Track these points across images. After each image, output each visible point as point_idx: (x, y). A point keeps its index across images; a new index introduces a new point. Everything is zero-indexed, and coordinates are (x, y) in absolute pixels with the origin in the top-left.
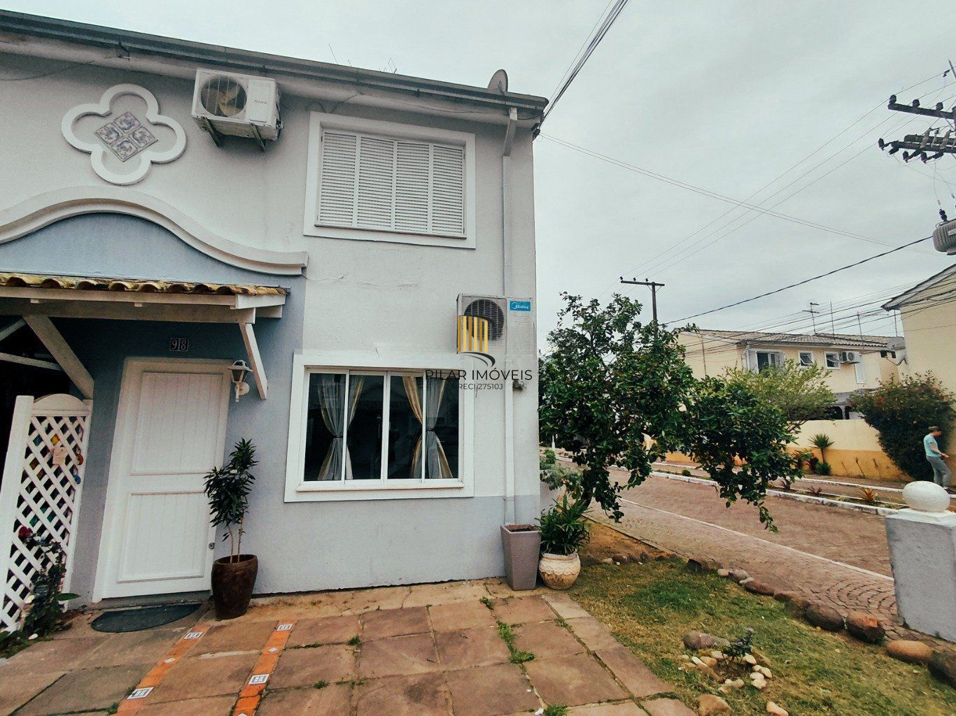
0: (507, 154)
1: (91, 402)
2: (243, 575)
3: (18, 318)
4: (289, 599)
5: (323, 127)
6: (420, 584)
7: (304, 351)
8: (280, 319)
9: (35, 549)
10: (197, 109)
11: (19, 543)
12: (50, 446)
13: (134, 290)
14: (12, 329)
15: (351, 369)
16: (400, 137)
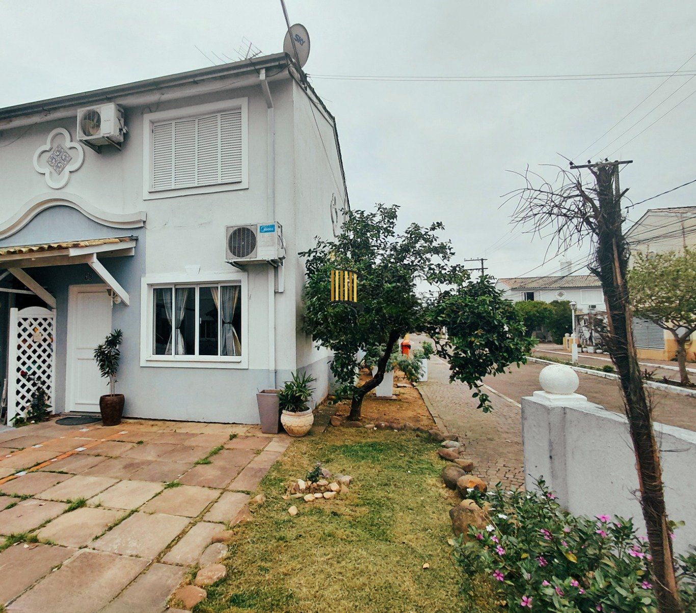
0: (270, 106)
1: (55, 310)
2: (111, 404)
3: (6, 270)
4: (143, 421)
5: (152, 122)
6: (215, 423)
7: (147, 275)
8: (133, 256)
9: (32, 382)
10: (79, 135)
11: (21, 378)
12: (33, 332)
13: (37, 251)
14: (4, 275)
15: (176, 284)
16: (199, 115)
